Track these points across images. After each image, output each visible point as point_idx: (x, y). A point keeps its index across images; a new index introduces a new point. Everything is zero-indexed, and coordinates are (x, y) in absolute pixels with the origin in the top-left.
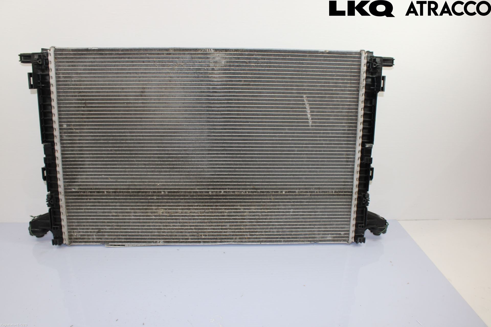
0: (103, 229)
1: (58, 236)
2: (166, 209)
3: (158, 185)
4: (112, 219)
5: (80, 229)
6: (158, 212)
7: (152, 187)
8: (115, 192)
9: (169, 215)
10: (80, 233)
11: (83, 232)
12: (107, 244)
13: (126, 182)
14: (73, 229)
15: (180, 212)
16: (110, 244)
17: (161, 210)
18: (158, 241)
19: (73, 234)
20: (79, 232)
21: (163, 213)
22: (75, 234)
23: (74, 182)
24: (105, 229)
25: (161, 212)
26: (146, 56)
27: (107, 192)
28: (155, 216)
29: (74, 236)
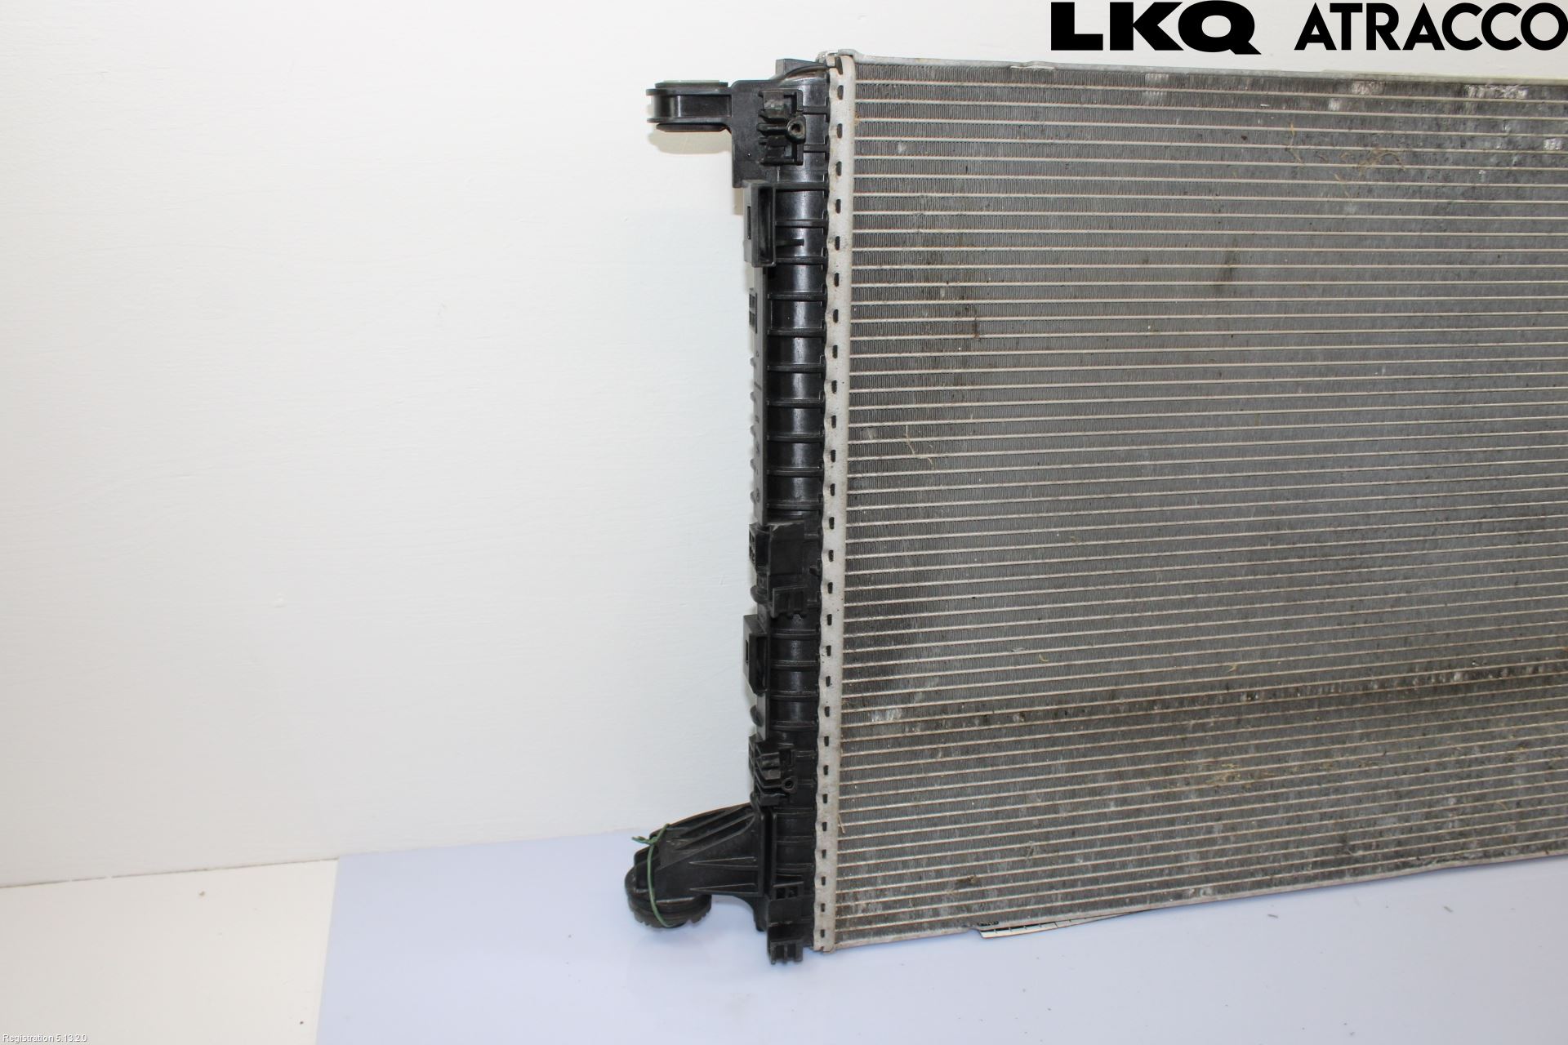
0: (983, 869)
1: (788, 923)
2: (1244, 762)
3: (1234, 668)
4: (1029, 825)
5: (885, 880)
6: (1213, 775)
7: (1206, 680)
8: (1056, 714)
9: (1252, 784)
10: (885, 896)
11: (897, 891)
12: (993, 927)
13: (1107, 667)
14: (855, 883)
15: (1295, 770)
16: (1002, 925)
17: (1228, 767)
18: (1191, 889)
19: (852, 903)
20: (882, 893)
21: (1231, 778)
22: (862, 903)
23: (888, 685)
24: (993, 867)
25: (1223, 774)
26: (1260, 111)
27: (1022, 714)
28: (1201, 793)
29: (856, 912)
